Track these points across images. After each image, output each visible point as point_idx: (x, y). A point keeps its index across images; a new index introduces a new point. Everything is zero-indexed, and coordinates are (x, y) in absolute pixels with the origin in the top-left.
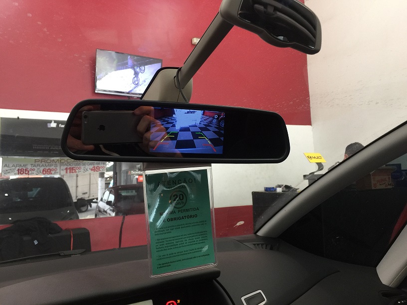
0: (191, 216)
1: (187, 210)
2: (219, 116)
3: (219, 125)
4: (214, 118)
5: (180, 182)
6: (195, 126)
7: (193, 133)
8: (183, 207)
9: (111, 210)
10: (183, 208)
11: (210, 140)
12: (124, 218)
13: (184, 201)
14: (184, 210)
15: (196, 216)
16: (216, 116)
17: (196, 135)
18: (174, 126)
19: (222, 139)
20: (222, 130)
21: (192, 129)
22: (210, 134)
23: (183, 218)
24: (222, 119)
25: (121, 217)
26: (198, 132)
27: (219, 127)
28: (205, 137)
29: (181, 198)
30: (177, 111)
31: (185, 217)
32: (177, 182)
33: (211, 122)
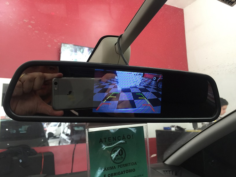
0: (130, 171)
1: (126, 165)
2: (157, 78)
3: (157, 87)
4: (153, 80)
5: (119, 138)
6: (136, 87)
7: (134, 94)
8: (122, 162)
9: (68, 139)
10: (122, 164)
11: (149, 100)
12: (75, 146)
13: (123, 156)
14: (124, 165)
15: (134, 170)
16: (155, 78)
17: (136, 96)
18: (116, 87)
19: (160, 99)
20: (160, 91)
21: (132, 90)
22: (149, 95)
23: (122, 173)
24: (160, 81)
25: (74, 145)
26: (138, 93)
27: (157, 89)
28: (145, 97)
29: (121, 153)
30: (119, 73)
31: (124, 171)
32: (117, 139)
33: (150, 84)
